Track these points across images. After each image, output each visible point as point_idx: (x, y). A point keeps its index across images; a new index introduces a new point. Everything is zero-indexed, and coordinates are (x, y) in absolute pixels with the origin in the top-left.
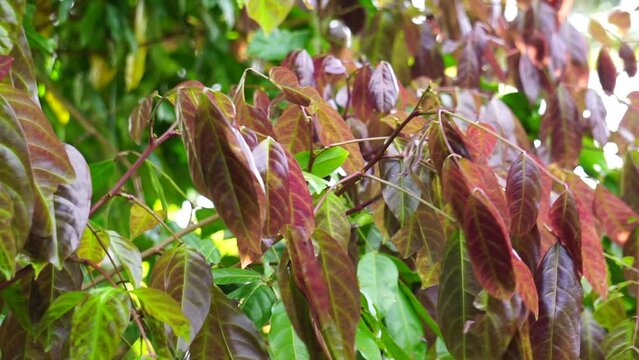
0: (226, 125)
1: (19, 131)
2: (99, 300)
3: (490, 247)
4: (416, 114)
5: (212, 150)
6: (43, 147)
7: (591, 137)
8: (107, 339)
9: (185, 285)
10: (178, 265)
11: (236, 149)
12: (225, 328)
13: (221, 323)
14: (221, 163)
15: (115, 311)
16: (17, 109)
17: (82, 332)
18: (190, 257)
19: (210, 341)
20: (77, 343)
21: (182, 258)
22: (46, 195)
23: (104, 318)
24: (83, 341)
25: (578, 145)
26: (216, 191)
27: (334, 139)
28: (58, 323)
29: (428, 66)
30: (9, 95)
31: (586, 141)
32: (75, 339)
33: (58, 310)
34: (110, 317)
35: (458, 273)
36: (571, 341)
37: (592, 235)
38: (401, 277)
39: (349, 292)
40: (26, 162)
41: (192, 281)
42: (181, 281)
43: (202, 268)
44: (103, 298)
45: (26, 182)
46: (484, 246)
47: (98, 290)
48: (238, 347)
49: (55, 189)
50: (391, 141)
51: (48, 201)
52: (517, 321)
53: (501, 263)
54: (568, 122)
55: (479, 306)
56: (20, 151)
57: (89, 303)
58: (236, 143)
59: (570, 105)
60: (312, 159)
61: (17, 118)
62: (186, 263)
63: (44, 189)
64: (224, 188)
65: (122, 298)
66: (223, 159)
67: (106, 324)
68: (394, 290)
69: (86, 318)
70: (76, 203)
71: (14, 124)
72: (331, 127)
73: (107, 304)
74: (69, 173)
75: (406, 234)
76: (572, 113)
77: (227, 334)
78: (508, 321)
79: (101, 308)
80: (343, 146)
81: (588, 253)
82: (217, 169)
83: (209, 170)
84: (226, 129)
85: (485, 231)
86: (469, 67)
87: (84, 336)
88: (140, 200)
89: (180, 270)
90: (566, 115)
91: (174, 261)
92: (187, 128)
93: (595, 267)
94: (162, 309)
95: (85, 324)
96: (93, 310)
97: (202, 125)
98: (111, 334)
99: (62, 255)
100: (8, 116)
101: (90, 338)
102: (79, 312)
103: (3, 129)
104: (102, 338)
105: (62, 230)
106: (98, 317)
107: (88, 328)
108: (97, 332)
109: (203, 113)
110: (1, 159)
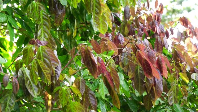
1: (48, 56)
3: (147, 68)
4: (128, 43)
5: (88, 58)
6: (53, 58)
7: (165, 47)
8: (66, 97)
9: (80, 85)
11: (93, 58)
12: (88, 93)
13: (87, 92)
14: (89, 61)
15: (67, 92)
16: (48, 51)
17: (61, 96)
18: (81, 79)
19: (85, 96)
20: (60, 98)
23: (65, 93)
25: (162, 49)
26: (88, 66)
27: (112, 48)
28: (55, 93)
29: (132, 33)
30: (46, 48)
31: (164, 48)
33: (55, 90)
34: (66, 93)
35: (138, 74)
36: (161, 88)
37: (164, 65)
38: (124, 77)
39: (117, 79)
40: (50, 62)
44: (64, 89)
45: (50, 66)
46: (146, 68)
47: (63, 87)
48: (90, 97)
50: (123, 49)
51: (54, 69)
52: (152, 84)
53: (150, 71)
54: (160, 44)
55: (144, 82)
56: (49, 59)
57: (62, 90)
58: (93, 57)
59: (160, 40)
60: (107, 53)
61: (48, 53)
62: (80, 80)
63: (54, 67)
64: (90, 66)
65: (68, 89)
66: (90, 60)
68: (123, 81)
69: (61, 93)
70: (58, 70)
71: (48, 54)
72: (111, 46)
74: (58, 64)
75: (126, 68)
76: (161, 42)
77: (88, 95)
78: (151, 84)
79: (64, 91)
80: (113, 50)
81: (164, 69)
82: (88, 62)
83: (87, 62)
84: (91, 54)
85: (146, 65)
86: (140, 33)
87: (62, 97)
88: (71, 68)
89: (79, 82)
90: (159, 43)
91: (79, 80)
93: (165, 72)
94: (76, 91)
97: (85, 53)
98: (67, 96)
99: (55, 81)
100: (46, 53)
101: (63, 97)
102: (60, 92)
103: (45, 55)
104: (65, 97)
105: (55, 76)
106: (64, 93)
107: (62, 95)
108: (64, 96)
109: (86, 51)
110: (45, 62)
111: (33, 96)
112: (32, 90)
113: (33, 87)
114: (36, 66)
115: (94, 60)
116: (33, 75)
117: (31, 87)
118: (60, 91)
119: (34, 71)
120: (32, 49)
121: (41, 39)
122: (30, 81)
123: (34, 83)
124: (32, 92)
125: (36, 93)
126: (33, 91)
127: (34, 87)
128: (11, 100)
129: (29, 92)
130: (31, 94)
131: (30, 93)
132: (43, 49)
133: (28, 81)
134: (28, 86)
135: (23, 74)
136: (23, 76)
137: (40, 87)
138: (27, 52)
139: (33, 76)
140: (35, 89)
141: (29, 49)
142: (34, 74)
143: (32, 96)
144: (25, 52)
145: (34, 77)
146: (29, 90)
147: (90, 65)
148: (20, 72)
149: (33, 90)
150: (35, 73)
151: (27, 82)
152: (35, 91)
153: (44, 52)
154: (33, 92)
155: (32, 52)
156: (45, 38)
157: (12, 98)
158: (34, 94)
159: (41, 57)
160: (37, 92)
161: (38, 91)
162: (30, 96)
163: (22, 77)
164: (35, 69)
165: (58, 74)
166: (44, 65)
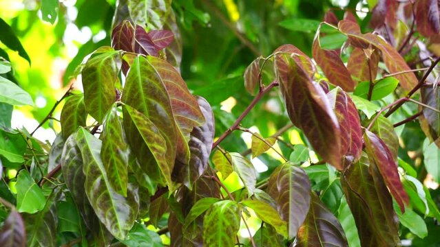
0: (308, 80)
1: (164, 90)
2: (220, 211)
5: (300, 97)
6: (182, 101)
8: (227, 238)
9: (291, 190)
10: (285, 176)
11: (316, 97)
12: (318, 222)
13: (315, 218)
14: (307, 106)
15: (231, 219)
16: (163, 75)
17: (211, 234)
18: (294, 170)
20: (208, 241)
21: (287, 172)
22: (185, 134)
23: (224, 223)
24: (211, 240)
26: (306, 126)
30: (157, 64)
32: (206, 239)
34: (228, 223)
40: (170, 111)
41: (295, 187)
42: (287, 188)
43: (302, 178)
44: (223, 209)
48: (326, 236)
49: (191, 130)
51: (187, 138)
56: (166, 104)
57: (213, 213)
58: (316, 92)
61: (163, 80)
62: (290, 174)
63: (184, 130)
65: (235, 209)
67: (225, 229)
69: (212, 224)
70: (203, 140)
71: (161, 85)
73: (225, 213)
74: (201, 119)
77: (319, 227)
79: (222, 218)
82: (305, 111)
83: (300, 112)
84: (308, 83)
87: (212, 237)
89: (287, 180)
91: (282, 174)
92: (283, 82)
95: (212, 228)
96: (216, 218)
97: (292, 79)
98: (229, 235)
99: (192, 180)
100: (157, 80)
101: (216, 237)
102: (207, 219)
103: (153, 89)
104: (223, 239)
105: (193, 161)
106: (220, 224)
107: (215, 230)
108: (221, 234)
109: (292, 71)
110: (153, 111)
111: (113, 232)
112: (108, 213)
113: (113, 201)
114: (119, 130)
115: (321, 104)
116: (112, 161)
117: (106, 202)
118: (206, 216)
119: (115, 148)
120: (112, 68)
121: (140, 12)
122: (102, 182)
123: (117, 188)
124: (108, 220)
125: (121, 223)
126: (114, 215)
127: (117, 201)
128: (41, 244)
129: (97, 219)
130: (104, 226)
131: (102, 220)
132: (148, 68)
133: (95, 178)
134: (96, 197)
135: (80, 156)
136: (79, 162)
137: (138, 201)
138: (95, 78)
139: (112, 164)
140: (119, 210)
141: (99, 70)
142: (113, 156)
143: (107, 232)
144: (90, 76)
145: (117, 168)
146: (99, 212)
147: (312, 122)
148: (68, 148)
149: (112, 212)
150: (117, 152)
151: (90, 184)
152: (118, 215)
153: (150, 78)
154: (110, 219)
155: (111, 78)
156: (153, 9)
157: (44, 237)
158: (117, 227)
159: (139, 96)
160: (127, 221)
161: (131, 215)
162: (102, 231)
163: (74, 165)
164: (117, 139)
165: (201, 156)
166: (149, 126)
